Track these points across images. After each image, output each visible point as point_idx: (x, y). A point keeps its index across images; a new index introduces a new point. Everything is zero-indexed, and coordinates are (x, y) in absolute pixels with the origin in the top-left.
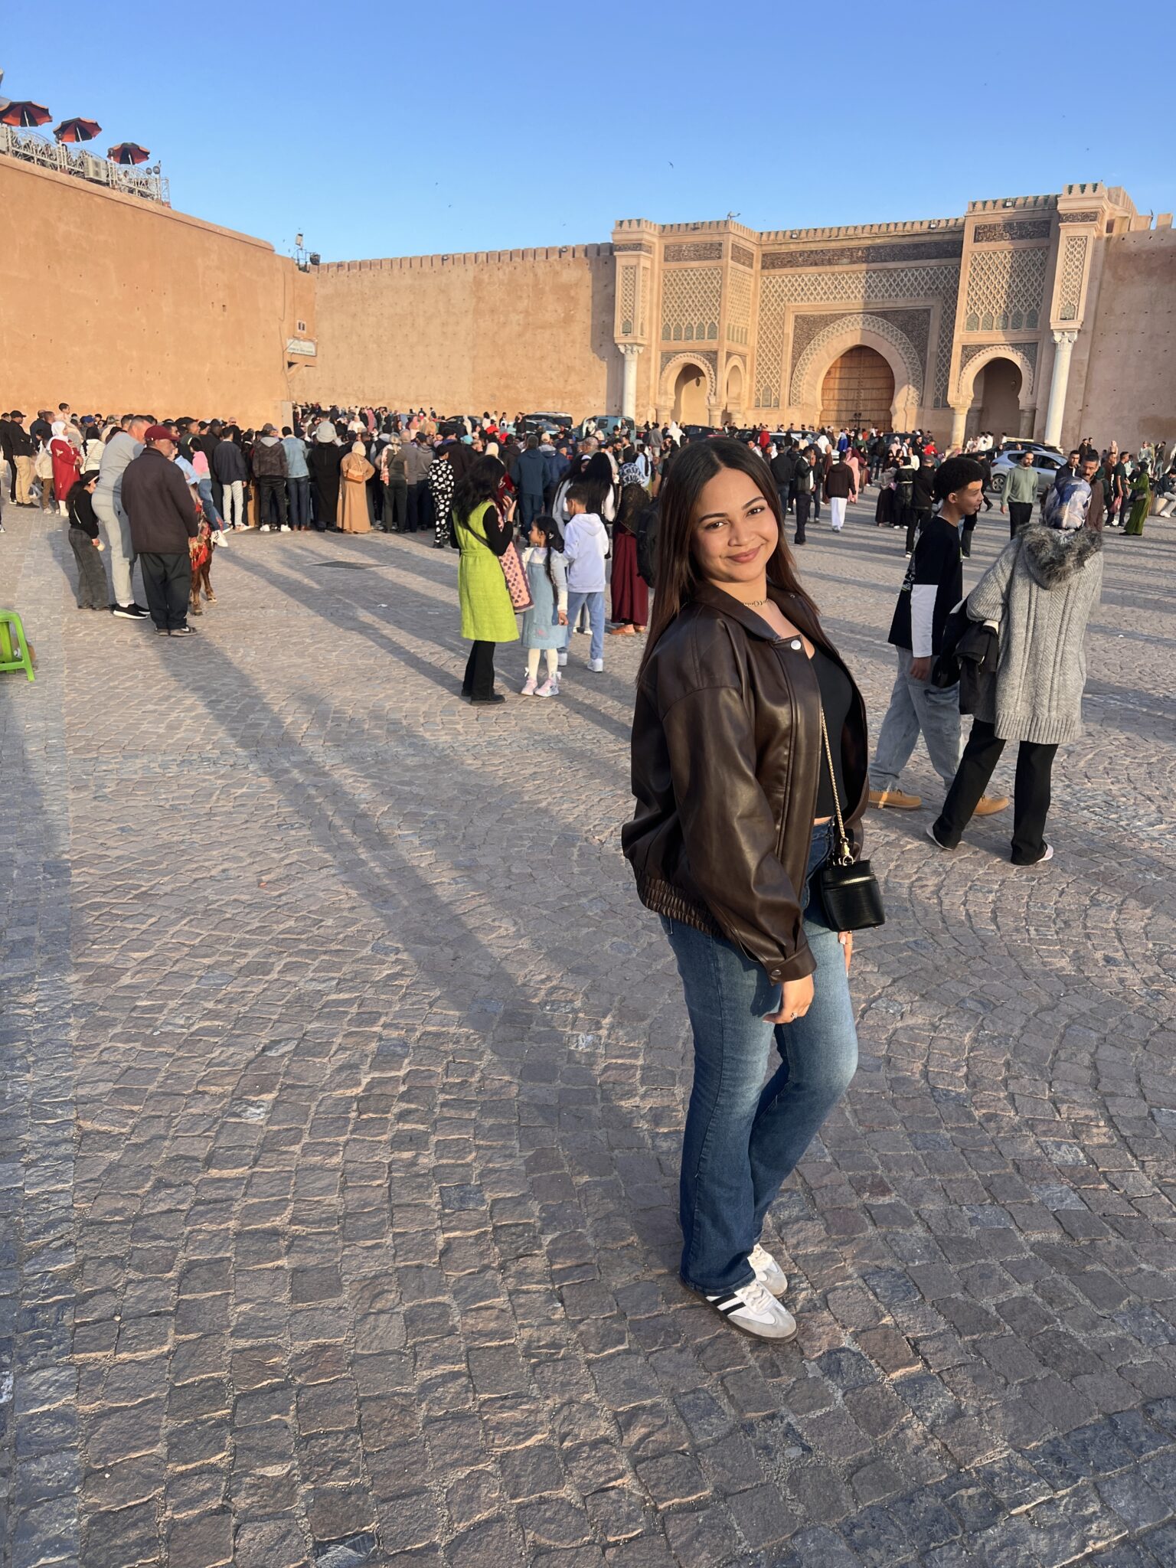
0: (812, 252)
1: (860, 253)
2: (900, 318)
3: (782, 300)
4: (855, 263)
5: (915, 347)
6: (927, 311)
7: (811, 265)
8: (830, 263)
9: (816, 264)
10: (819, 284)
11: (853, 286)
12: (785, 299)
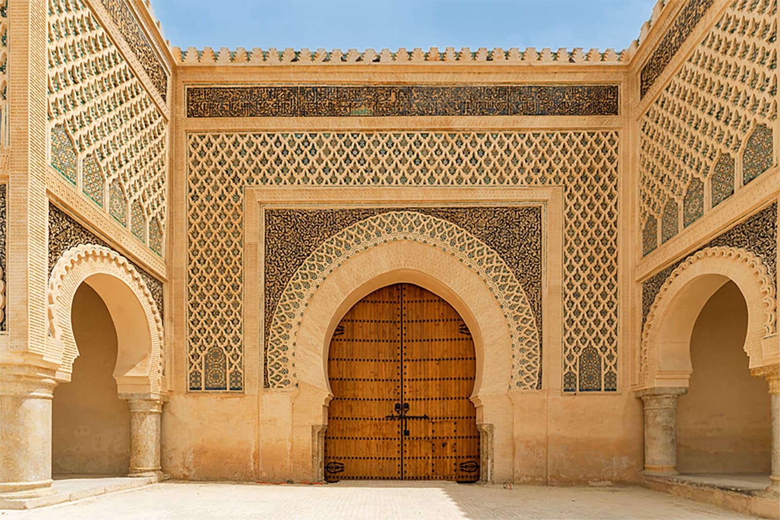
0: (294, 90)
1: (393, 98)
2: (482, 222)
3: (236, 179)
4: (383, 114)
5: (519, 277)
6: (536, 211)
7: (294, 114)
8: (333, 112)
9: (304, 114)
10: (313, 151)
11: (383, 159)
12: (243, 177)
